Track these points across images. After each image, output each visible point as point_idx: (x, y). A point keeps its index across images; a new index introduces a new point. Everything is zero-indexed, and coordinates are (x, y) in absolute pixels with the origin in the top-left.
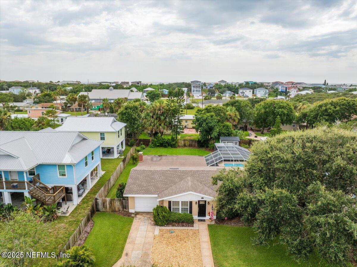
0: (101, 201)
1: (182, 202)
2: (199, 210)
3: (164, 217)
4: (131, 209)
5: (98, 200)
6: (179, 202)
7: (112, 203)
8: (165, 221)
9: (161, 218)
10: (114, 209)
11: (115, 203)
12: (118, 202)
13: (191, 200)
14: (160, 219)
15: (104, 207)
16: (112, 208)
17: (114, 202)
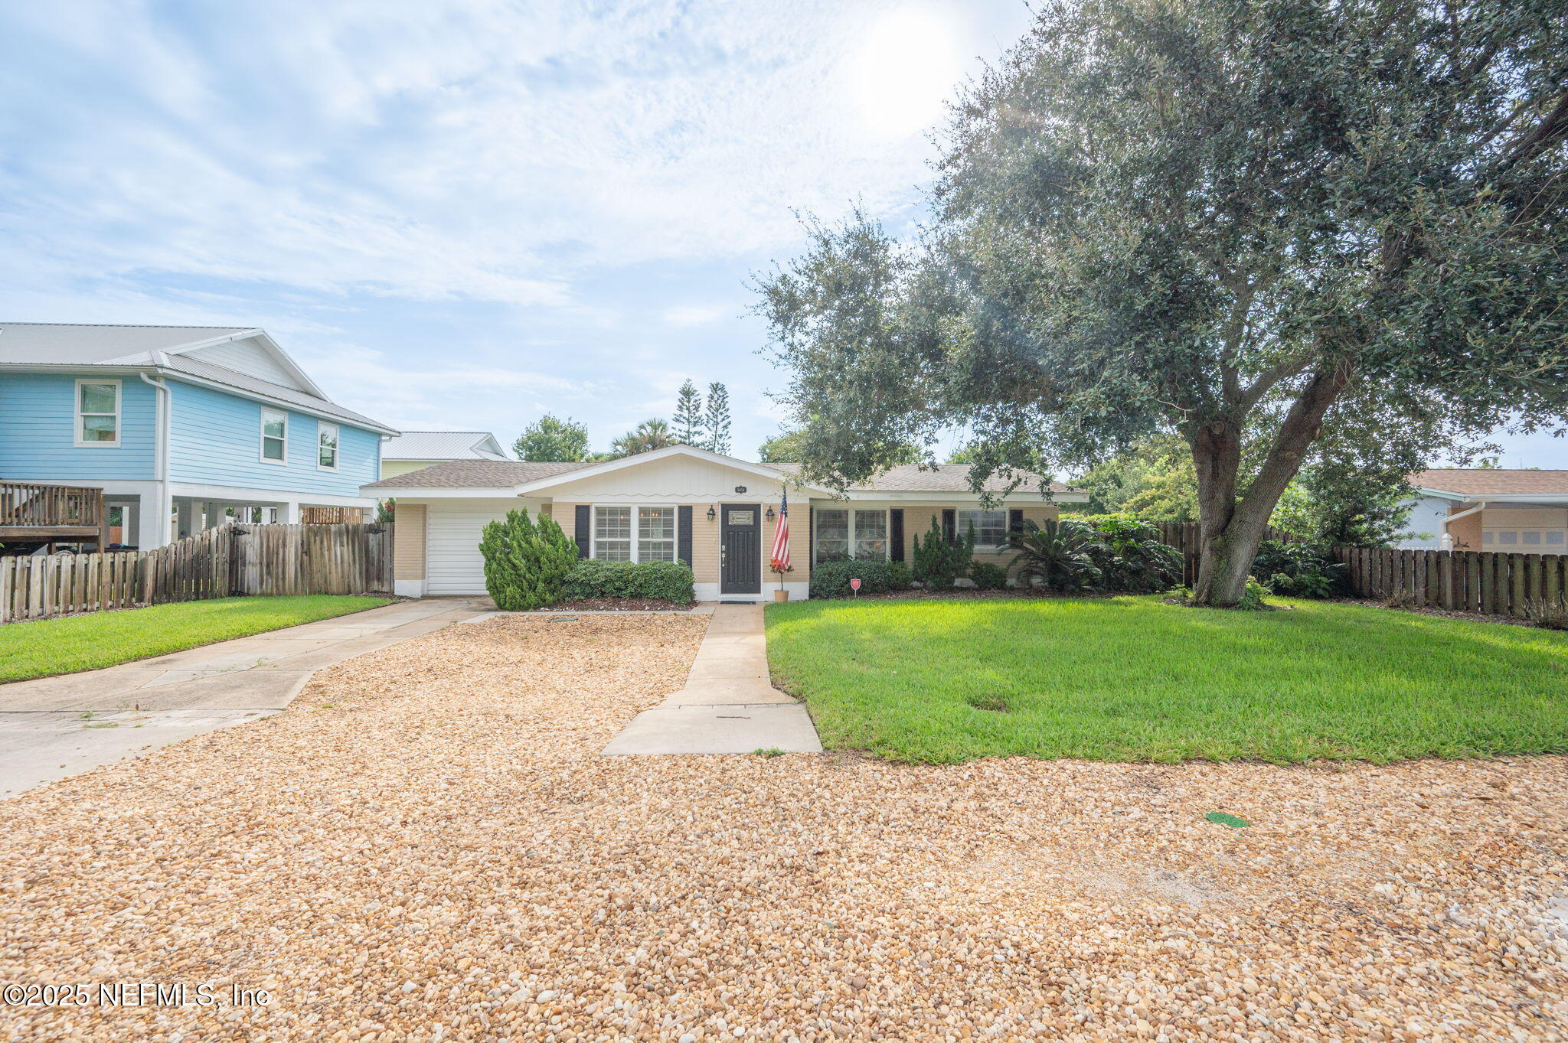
0: (257, 540)
1: (643, 511)
2: (727, 557)
3: (537, 560)
4: (404, 577)
5: (243, 538)
6: (626, 512)
7: (315, 548)
8: (541, 586)
9: (521, 563)
10: (321, 581)
11: (329, 549)
12: (342, 545)
13: (686, 501)
14: (514, 566)
15: (268, 573)
16: (311, 579)
17: (322, 542)
